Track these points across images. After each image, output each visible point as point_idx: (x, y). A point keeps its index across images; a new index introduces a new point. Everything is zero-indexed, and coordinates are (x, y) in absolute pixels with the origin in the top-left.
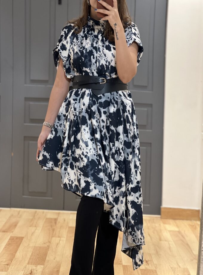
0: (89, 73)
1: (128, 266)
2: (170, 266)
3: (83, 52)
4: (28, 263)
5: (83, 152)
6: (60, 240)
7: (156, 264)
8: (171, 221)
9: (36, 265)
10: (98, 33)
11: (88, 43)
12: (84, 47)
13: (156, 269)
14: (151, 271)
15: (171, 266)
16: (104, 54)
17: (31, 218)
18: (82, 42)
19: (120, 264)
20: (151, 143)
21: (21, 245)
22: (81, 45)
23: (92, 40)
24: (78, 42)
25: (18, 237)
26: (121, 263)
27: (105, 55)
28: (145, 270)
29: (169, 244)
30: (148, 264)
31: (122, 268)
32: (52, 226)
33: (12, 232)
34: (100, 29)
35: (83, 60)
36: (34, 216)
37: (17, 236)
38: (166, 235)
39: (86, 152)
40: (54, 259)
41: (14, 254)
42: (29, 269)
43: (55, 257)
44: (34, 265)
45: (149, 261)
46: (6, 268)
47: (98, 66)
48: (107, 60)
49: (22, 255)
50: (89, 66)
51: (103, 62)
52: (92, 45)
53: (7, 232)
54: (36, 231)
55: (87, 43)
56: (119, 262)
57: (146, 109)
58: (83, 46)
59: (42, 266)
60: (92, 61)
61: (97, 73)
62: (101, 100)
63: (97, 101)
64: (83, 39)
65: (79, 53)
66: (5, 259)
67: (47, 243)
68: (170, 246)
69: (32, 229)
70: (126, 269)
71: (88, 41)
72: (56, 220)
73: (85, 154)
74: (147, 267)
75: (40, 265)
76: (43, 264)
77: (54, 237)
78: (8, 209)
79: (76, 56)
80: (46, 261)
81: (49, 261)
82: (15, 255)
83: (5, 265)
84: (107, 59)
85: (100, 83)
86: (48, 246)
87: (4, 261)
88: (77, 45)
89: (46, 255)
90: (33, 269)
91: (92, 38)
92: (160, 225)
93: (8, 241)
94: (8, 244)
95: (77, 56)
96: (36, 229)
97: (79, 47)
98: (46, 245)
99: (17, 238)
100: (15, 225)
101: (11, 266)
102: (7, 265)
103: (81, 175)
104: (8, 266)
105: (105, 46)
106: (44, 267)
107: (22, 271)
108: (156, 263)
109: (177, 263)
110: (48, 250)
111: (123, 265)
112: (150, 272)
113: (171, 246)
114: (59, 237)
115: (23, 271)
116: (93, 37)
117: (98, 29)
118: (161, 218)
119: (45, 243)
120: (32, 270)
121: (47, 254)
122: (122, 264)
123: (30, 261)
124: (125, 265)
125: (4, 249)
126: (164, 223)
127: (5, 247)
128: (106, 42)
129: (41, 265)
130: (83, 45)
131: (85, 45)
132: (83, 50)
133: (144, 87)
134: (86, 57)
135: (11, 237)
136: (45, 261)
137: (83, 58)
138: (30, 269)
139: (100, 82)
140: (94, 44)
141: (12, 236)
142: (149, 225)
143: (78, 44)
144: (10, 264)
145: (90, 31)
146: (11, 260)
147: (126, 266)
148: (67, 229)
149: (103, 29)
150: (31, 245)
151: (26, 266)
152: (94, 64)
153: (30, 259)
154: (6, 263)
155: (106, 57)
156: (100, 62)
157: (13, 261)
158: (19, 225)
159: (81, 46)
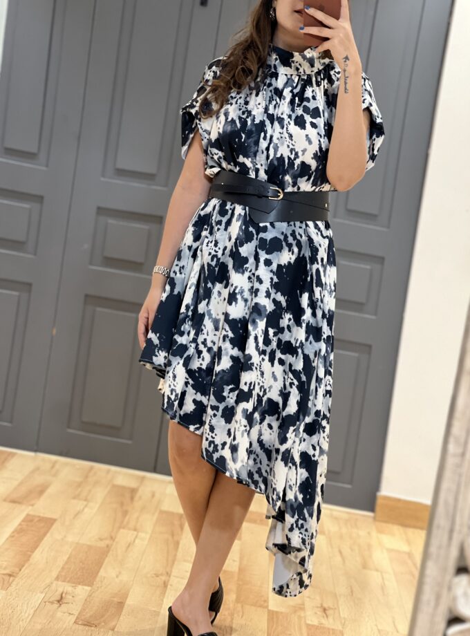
0: (249, 169)
1: (282, 613)
2: (376, 625)
3: (247, 122)
4: (57, 579)
5: (205, 340)
6: (136, 537)
7: (344, 618)
8: (396, 529)
9: (74, 583)
10: (286, 85)
11: (259, 104)
12: (250, 111)
13: (343, 628)
14: (331, 632)
15: (379, 628)
16: (288, 133)
17: (78, 479)
18: (248, 99)
19: (261, 606)
20: (370, 347)
21: (48, 535)
22: (245, 106)
23: (268, 99)
24: (240, 98)
25: (43, 518)
26: (266, 604)
27: (291, 136)
28: (317, 628)
29: (383, 579)
30: (327, 616)
31: (266, 617)
32: (122, 504)
33: (33, 505)
34: (291, 75)
35: (243, 140)
36: (87, 477)
37: (42, 515)
38: (380, 557)
39: (212, 342)
40: (117, 577)
41: (29, 553)
42: (57, 591)
43: (120, 573)
44: (70, 584)
45: (330, 608)
46: (6, 582)
47: (271, 158)
48: (293, 147)
49: (47, 559)
50: (252, 154)
51: (284, 151)
52: (266, 109)
53: (19, 503)
54: (86, 510)
55: (257, 103)
56: (262, 603)
57: (368, 267)
58: (249, 109)
59: (88, 588)
60: (260, 144)
61: (266, 172)
62: (264, 234)
63: (257, 234)
64: (251, 94)
65: (237, 122)
66: (6, 561)
67: (106, 539)
68: (384, 584)
69: (79, 505)
70: (275, 620)
71: (260, 98)
72: (133, 491)
73: (209, 344)
74: (324, 621)
75: (83, 585)
76: (90, 584)
77: (124, 528)
78: (32, 454)
79: (229, 128)
80: (98, 579)
81: (104, 579)
82: (30, 556)
83: (4, 574)
84: (293, 145)
85: (268, 197)
86: (108, 546)
87: (4, 566)
88: (236, 103)
89: (100, 564)
90: (65, 591)
91: (270, 94)
92: (369, 533)
93: (20, 524)
94: (20, 531)
95: (232, 127)
96: (86, 506)
97: (240, 109)
98: (102, 544)
99: (41, 519)
100: (41, 490)
101: (17, 579)
102: (10, 575)
103: (189, 386)
104: (12, 578)
105: (293, 117)
106: (91, 591)
107: (42, 593)
108: (346, 616)
109: (394, 622)
110: (107, 556)
111: (269, 611)
112: (329, 633)
113: (386, 583)
114: (135, 530)
115: (43, 595)
116: (271, 91)
117: (286, 75)
118: (374, 518)
119: (101, 540)
120: (64, 595)
121: (102, 564)
122: (267, 607)
123: (63, 574)
124: (273, 611)
125: (7, 539)
126: (380, 531)
127: (12, 536)
128: (298, 109)
129: (85, 585)
130: (250, 107)
131: (252, 107)
132: (247, 117)
133: (370, 217)
134: (249, 134)
135: (28, 515)
136: (95, 577)
137: (244, 136)
138: (60, 590)
139: (270, 194)
140: (271, 107)
141: (31, 513)
142: (344, 530)
143: (238, 102)
144: (18, 573)
145: (269, 78)
146: (21, 567)
147: (277, 612)
148: (156, 515)
149: (297, 78)
150: (70, 539)
151: (52, 583)
152: (263, 152)
153: (63, 568)
154: (7, 571)
155: (292, 140)
156: (278, 150)
157: (24, 568)
158: (50, 491)
159: (244, 109)
